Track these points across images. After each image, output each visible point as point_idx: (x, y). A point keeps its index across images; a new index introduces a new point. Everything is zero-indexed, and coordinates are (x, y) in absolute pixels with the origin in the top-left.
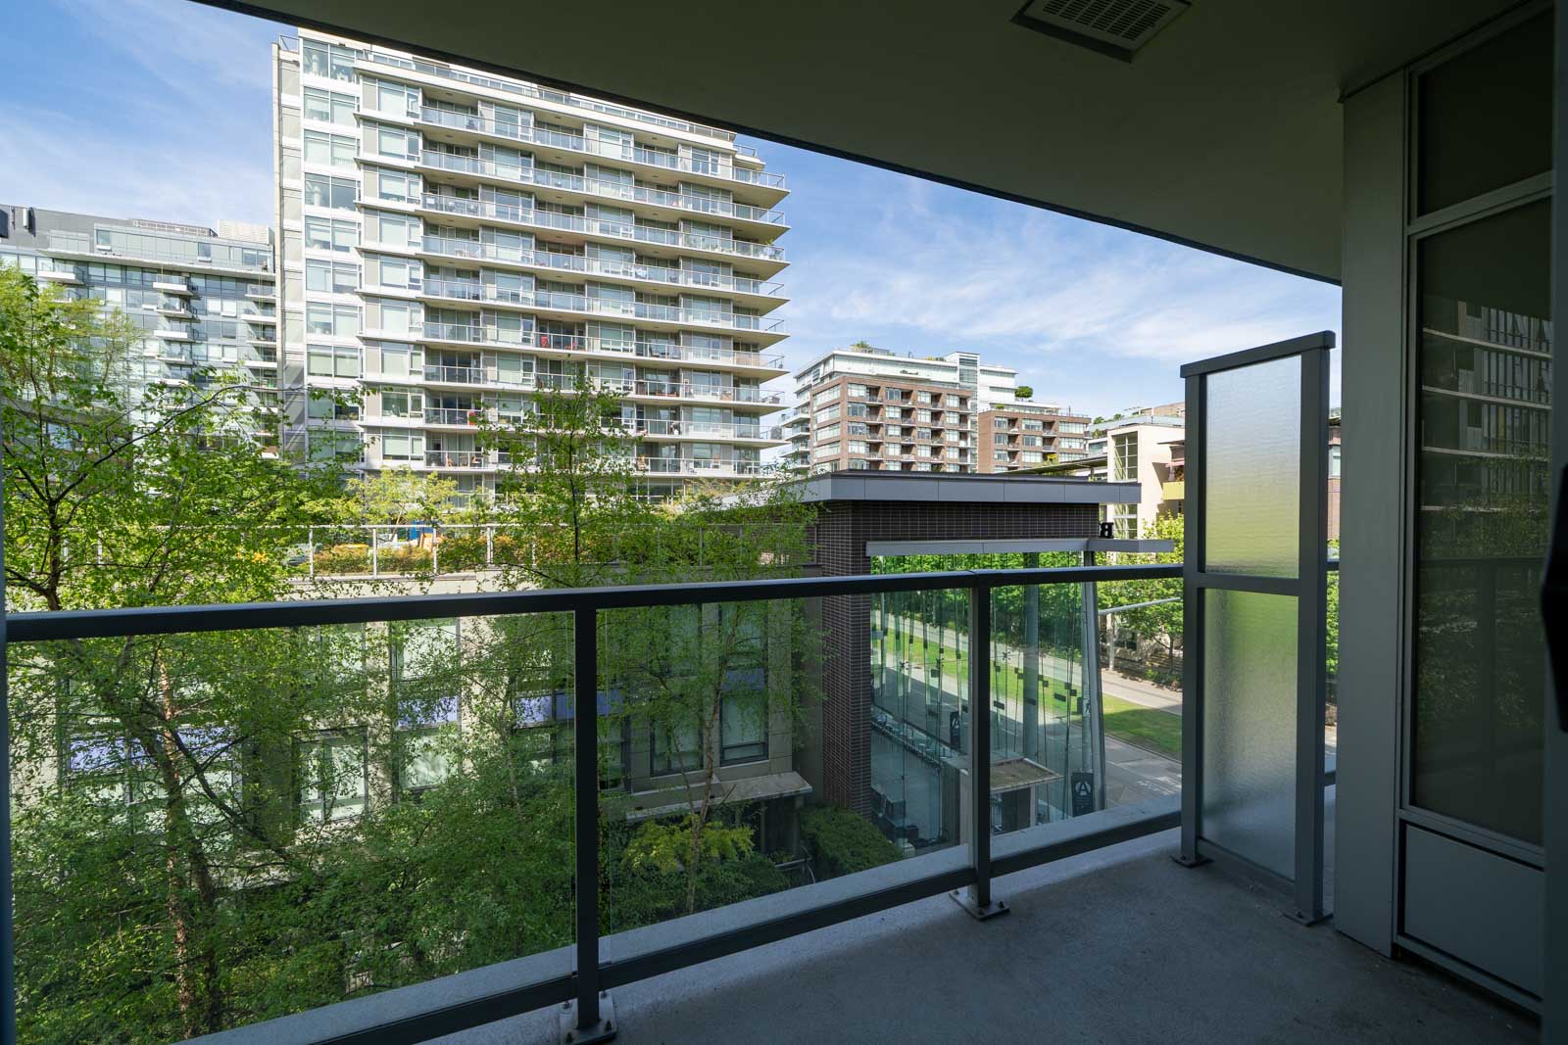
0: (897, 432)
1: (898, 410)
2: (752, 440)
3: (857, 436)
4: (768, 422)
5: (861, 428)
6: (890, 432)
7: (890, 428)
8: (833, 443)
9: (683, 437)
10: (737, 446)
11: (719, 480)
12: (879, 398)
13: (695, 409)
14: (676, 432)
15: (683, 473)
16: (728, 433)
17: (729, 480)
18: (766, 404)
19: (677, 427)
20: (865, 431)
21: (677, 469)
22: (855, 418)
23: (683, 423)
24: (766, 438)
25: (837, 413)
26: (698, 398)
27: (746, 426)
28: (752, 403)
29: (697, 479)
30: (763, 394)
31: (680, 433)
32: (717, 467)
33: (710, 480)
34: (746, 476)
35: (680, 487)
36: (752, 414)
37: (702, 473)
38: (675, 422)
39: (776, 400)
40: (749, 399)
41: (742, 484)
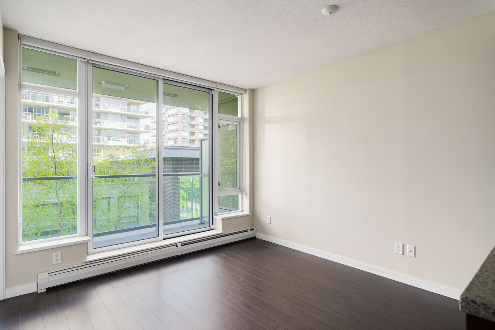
0: (202, 128)
1: (203, 119)
2: (136, 130)
3: (185, 129)
4: (143, 122)
5: (187, 126)
6: (199, 128)
7: (199, 126)
8: (174, 131)
9: (102, 127)
10: (129, 132)
11: (120, 147)
12: (194, 114)
13: (108, 114)
14: (98, 124)
15: (102, 143)
16: (124, 125)
17: (125, 147)
18: (142, 114)
19: (99, 122)
20: (189, 127)
21: (99, 141)
22: (184, 121)
23: (102, 120)
24: (142, 129)
25: (176, 119)
26: (109, 110)
27: (132, 123)
28: (135, 114)
29: (109, 146)
30: (141, 110)
31: (100, 125)
32: (119, 141)
33: (115, 146)
34: (133, 145)
35: (101, 149)
36: (136, 118)
37: (111, 143)
38: (98, 120)
39: (147, 113)
40: (134, 112)
41: (130, 149)
